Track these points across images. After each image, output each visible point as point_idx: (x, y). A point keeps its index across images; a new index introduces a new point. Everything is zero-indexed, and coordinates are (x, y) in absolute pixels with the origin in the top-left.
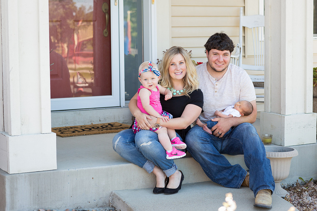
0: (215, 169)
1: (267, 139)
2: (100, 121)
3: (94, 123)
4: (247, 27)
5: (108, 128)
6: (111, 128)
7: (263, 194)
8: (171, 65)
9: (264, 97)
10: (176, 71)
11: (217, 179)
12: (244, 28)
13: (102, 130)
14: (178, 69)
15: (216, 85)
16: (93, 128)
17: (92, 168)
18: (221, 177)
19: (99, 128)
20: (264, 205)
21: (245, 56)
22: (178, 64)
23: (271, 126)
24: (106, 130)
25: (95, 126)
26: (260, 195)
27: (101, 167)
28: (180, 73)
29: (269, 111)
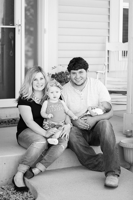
0: (86, 158)
1: (129, 133)
2: (7, 117)
3: (2, 118)
4: (110, 51)
5: (13, 123)
6: (15, 122)
7: (111, 177)
8: (34, 80)
9: (126, 102)
10: (38, 85)
11: (87, 164)
12: (108, 51)
13: (9, 124)
14: (39, 83)
15: (81, 94)
16: (2, 122)
17: (4, 156)
18: (90, 163)
19: (7, 122)
20: (111, 185)
21: (108, 72)
22: (39, 79)
23: (132, 124)
24: (11, 124)
25: (3, 121)
26: (109, 177)
27: (11, 155)
28: (40, 86)
29: (130, 113)
